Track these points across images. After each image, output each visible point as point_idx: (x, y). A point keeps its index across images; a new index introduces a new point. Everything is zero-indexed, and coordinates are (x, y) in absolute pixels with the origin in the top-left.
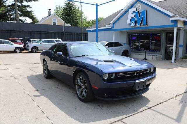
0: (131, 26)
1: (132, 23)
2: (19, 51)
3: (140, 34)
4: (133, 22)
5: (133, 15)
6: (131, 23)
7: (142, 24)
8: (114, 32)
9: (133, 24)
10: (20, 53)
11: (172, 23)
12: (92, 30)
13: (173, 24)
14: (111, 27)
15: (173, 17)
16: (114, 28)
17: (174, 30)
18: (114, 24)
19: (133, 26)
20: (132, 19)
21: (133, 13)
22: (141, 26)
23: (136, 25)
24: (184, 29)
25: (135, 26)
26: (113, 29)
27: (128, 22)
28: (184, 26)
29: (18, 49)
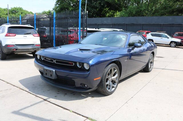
2: (174, 45)
10: (175, 47)
29: (173, 43)
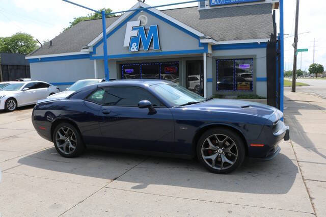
0: (132, 50)
1: (133, 46)
3: (140, 64)
4: (135, 44)
5: (135, 33)
6: (131, 46)
7: (151, 48)
8: (95, 60)
9: (134, 48)
11: (199, 46)
12: (41, 58)
13: (202, 48)
14: (88, 53)
15: (203, 38)
16: (95, 54)
17: (203, 57)
18: (95, 47)
19: (136, 50)
20: (133, 40)
21: (134, 28)
22: (150, 51)
23: (141, 49)
24: (211, 56)
25: (139, 50)
26: (93, 56)
27: (127, 44)
28: (212, 52)
